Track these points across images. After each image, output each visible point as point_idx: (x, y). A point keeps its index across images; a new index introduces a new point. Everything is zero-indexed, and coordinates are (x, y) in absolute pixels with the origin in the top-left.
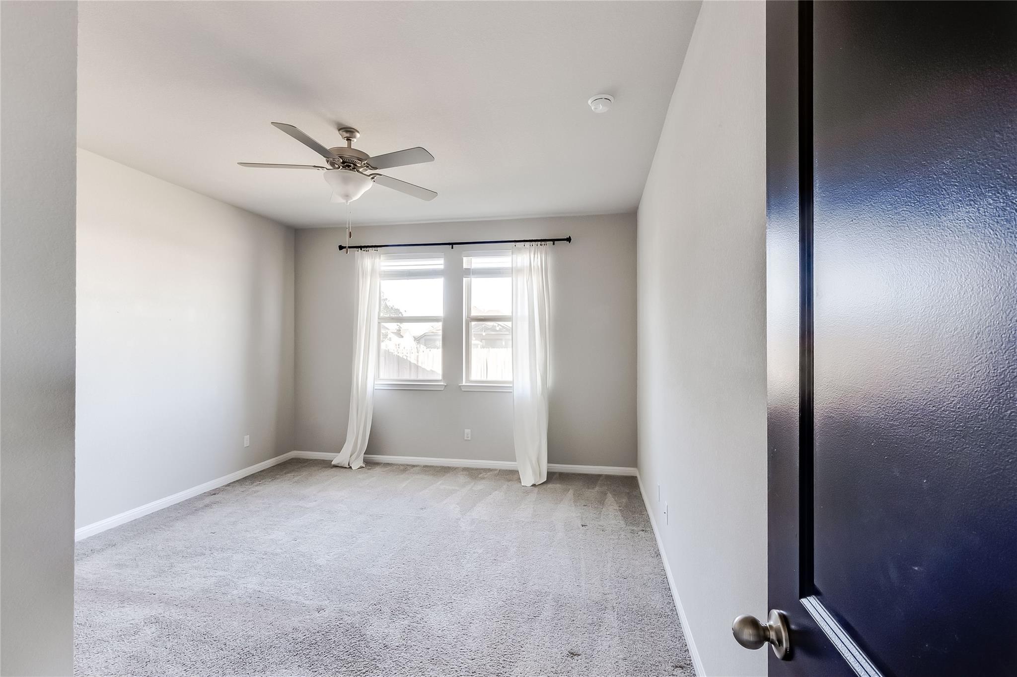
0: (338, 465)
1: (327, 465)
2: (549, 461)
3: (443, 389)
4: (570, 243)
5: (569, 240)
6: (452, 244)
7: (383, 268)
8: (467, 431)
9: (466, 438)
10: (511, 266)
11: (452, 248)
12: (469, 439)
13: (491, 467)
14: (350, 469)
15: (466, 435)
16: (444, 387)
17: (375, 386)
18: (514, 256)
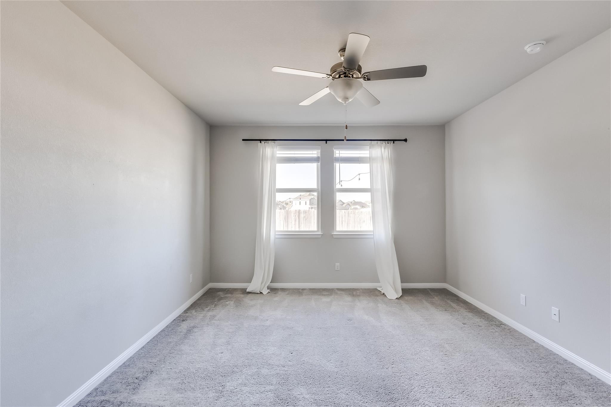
0: (251, 292)
1: (244, 291)
2: (402, 282)
3: (320, 237)
4: (406, 142)
5: (406, 140)
6: (326, 140)
7: (278, 155)
8: (337, 264)
9: (336, 269)
10: (369, 156)
11: (326, 143)
12: (339, 269)
13: (356, 288)
14: (261, 294)
15: (336, 267)
16: (321, 235)
17: (276, 235)
18: (370, 149)
